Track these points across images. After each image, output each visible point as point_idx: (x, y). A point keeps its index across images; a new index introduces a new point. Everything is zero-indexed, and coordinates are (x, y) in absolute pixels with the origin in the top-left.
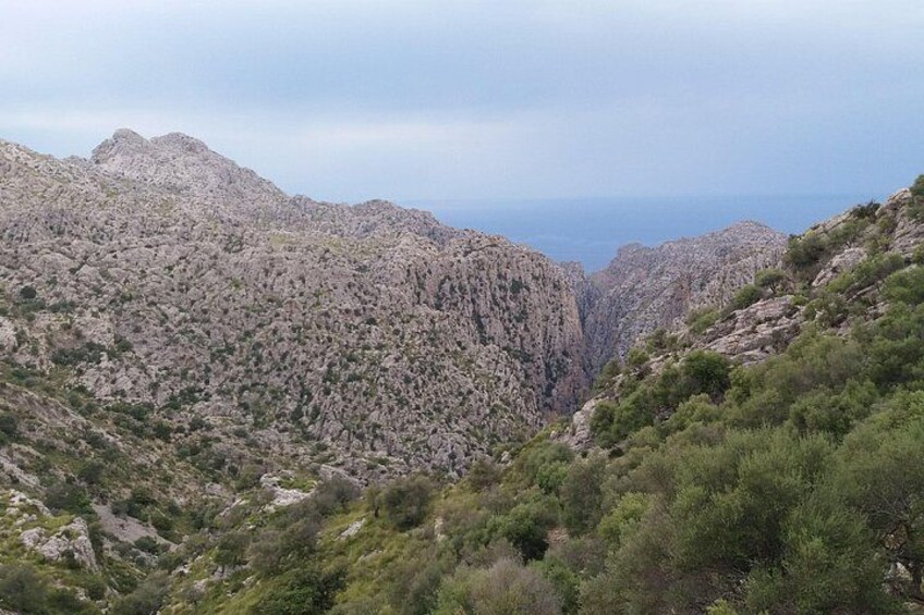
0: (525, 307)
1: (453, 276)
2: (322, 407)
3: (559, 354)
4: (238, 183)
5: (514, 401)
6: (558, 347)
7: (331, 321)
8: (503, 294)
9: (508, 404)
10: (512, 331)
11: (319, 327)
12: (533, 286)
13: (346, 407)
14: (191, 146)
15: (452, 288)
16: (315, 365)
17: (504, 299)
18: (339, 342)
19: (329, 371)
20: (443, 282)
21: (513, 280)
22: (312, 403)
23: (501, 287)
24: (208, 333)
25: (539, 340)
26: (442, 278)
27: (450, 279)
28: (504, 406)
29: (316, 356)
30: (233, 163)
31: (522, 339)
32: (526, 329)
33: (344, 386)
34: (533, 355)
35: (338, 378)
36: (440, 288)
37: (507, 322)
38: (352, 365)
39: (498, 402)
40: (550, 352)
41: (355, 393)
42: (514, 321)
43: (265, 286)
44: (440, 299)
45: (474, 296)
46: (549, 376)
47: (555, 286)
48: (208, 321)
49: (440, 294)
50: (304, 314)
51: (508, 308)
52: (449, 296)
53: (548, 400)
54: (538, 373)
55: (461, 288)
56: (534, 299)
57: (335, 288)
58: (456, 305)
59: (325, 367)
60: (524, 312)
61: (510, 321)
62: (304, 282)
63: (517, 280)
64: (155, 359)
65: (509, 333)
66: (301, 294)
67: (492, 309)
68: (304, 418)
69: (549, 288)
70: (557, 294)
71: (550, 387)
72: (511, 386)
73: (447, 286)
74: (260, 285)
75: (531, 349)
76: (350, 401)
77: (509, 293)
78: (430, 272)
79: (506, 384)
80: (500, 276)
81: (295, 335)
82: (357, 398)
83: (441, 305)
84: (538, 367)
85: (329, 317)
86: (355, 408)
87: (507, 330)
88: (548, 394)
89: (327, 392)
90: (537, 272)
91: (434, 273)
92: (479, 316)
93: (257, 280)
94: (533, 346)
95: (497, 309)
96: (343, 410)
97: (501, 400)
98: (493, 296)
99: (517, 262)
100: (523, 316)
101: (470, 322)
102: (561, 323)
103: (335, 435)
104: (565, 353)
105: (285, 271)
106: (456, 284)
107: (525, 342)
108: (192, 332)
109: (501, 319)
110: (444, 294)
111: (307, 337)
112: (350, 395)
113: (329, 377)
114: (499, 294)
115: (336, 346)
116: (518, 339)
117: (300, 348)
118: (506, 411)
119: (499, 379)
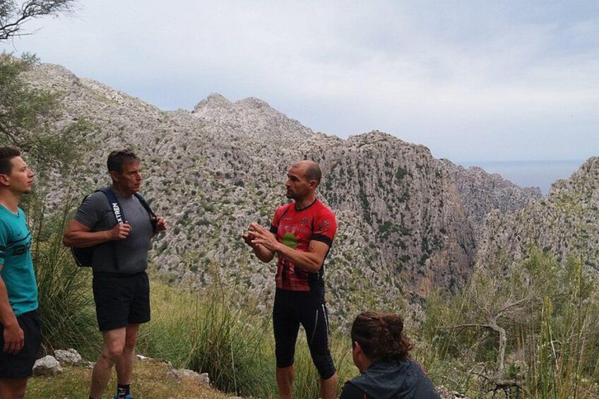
0: (407, 190)
1: (344, 161)
2: (170, 244)
3: (437, 232)
6: (435, 225)
7: (200, 179)
8: (388, 179)
10: (394, 209)
11: (188, 183)
12: (416, 173)
13: (190, 245)
15: (342, 171)
16: (174, 211)
17: (389, 183)
18: (202, 196)
19: (185, 217)
20: (335, 166)
21: (399, 168)
22: (164, 239)
23: (387, 173)
24: (96, 182)
25: (418, 217)
26: (335, 162)
27: (341, 164)
29: (176, 204)
30: (285, 116)
31: (403, 216)
32: (407, 208)
33: (192, 228)
34: (411, 230)
35: (190, 221)
36: (332, 170)
37: (390, 202)
38: (208, 214)
40: (427, 228)
41: (200, 235)
42: (397, 201)
43: (154, 150)
44: (330, 179)
45: (362, 179)
46: (424, 248)
47: (437, 175)
48: (98, 172)
49: (331, 176)
50: (178, 173)
51: (392, 191)
52: (339, 177)
53: (422, 268)
54: (415, 245)
55: (350, 172)
56: (416, 184)
57: (214, 156)
58: (343, 184)
59: (183, 213)
60: (406, 194)
61: (394, 201)
62: (185, 149)
63: (403, 167)
64: (49, 197)
65: (391, 211)
66: (179, 158)
67: (377, 190)
68: (153, 250)
69: (432, 175)
70: (439, 181)
71: (424, 258)
73: (337, 169)
74: (150, 150)
75: (410, 225)
76: (194, 240)
77: (394, 178)
78: (324, 158)
80: (387, 164)
81: (166, 187)
82: (201, 239)
83: (331, 184)
84: (415, 240)
85: (199, 176)
86: (197, 246)
87: (390, 208)
88: (422, 263)
89: (177, 232)
90: (421, 162)
91: (326, 159)
92: (366, 196)
93: (148, 145)
94: (412, 223)
95: (382, 190)
96: (186, 247)
98: (380, 180)
99: (403, 153)
100: (405, 197)
101: (355, 199)
102: (441, 205)
103: (173, 266)
104: (443, 231)
105: (171, 140)
106: (345, 168)
107: (405, 218)
108: (85, 180)
109: (385, 199)
110: (334, 176)
111: (173, 189)
112: (195, 236)
113: (184, 220)
114: (384, 179)
115: (197, 198)
116: (398, 216)
117: (165, 197)
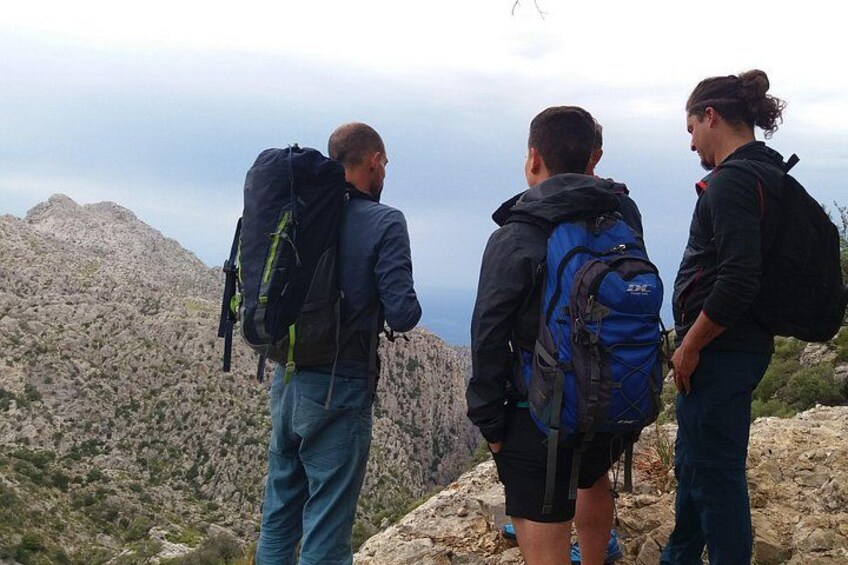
0: (418, 384)
2: (217, 468)
3: (447, 431)
4: (161, 252)
5: (402, 473)
6: (446, 425)
7: (235, 385)
8: (399, 371)
9: (396, 476)
10: (405, 406)
11: (223, 390)
12: (427, 366)
13: (241, 469)
14: (121, 215)
16: (215, 427)
17: (400, 375)
18: (240, 407)
19: (228, 434)
21: (410, 359)
22: (209, 462)
23: (398, 364)
24: (116, 389)
25: (430, 416)
28: (391, 478)
29: (217, 418)
30: (159, 234)
31: (414, 414)
32: (418, 405)
33: (241, 449)
34: (423, 430)
35: (235, 441)
37: (401, 397)
38: (251, 429)
39: (387, 474)
40: (438, 429)
41: (251, 457)
42: (408, 397)
43: (175, 348)
46: (436, 451)
47: (447, 367)
48: (116, 377)
50: (210, 377)
51: (403, 385)
53: (434, 475)
54: (426, 448)
56: (428, 377)
57: (243, 354)
59: (224, 430)
60: (417, 389)
61: (404, 397)
62: (213, 347)
63: (413, 358)
64: (62, 411)
65: (402, 408)
66: (209, 358)
67: (388, 384)
68: (199, 477)
69: (442, 368)
70: (449, 374)
71: (436, 462)
72: (400, 459)
74: (171, 348)
75: (422, 424)
76: (245, 464)
77: (405, 371)
79: (396, 456)
80: (398, 354)
81: (199, 396)
82: (252, 462)
84: (427, 442)
85: (233, 381)
86: (249, 471)
87: (401, 405)
88: (434, 468)
89: (224, 454)
90: (432, 353)
93: (168, 341)
94: (424, 422)
95: (392, 384)
96: (238, 473)
97: (390, 471)
98: (391, 372)
99: (415, 342)
100: (416, 393)
102: (451, 402)
103: (227, 496)
104: (452, 431)
105: (197, 335)
107: (416, 417)
108: (101, 387)
109: (396, 394)
111: (210, 400)
112: (245, 458)
113: (227, 439)
114: (395, 370)
115: (237, 410)
116: (410, 414)
117: (202, 410)
118: (393, 482)
119: (389, 451)
